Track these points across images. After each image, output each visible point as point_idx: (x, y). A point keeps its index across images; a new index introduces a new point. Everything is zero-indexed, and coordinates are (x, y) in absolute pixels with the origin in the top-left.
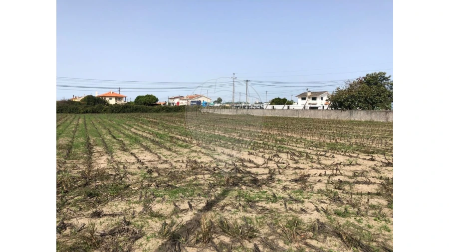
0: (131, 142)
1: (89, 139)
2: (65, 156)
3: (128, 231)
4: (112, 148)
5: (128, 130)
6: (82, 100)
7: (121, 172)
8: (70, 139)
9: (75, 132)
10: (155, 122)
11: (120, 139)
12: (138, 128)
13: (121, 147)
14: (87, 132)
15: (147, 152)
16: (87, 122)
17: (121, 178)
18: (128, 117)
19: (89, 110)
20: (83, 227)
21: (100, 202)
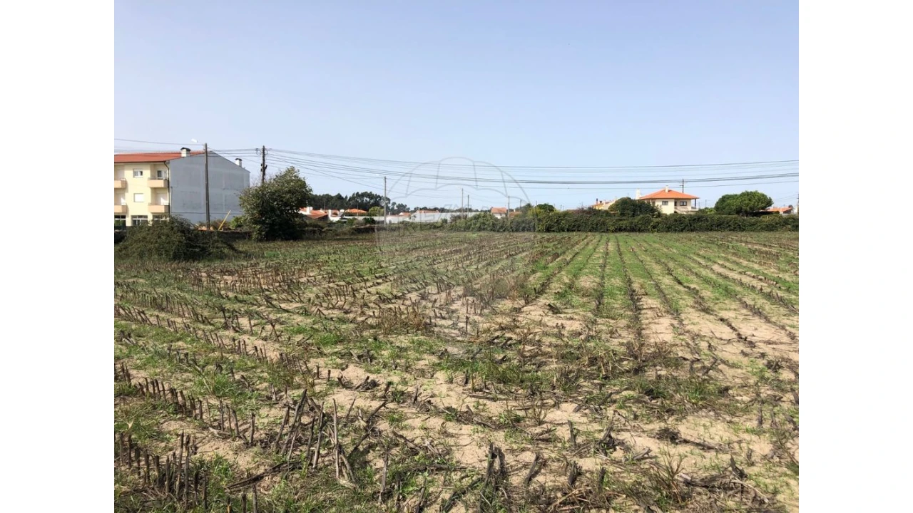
0: (717, 295)
1: (630, 282)
2: (594, 310)
3: (742, 492)
4: (677, 303)
5: (706, 267)
6: (611, 208)
7: (704, 357)
8: (598, 280)
9: (605, 266)
10: (766, 253)
11: (692, 286)
12: (727, 264)
13: (696, 303)
14: (624, 267)
15: (757, 321)
16: (622, 249)
17: (706, 370)
18: (703, 241)
19: (624, 227)
20: (647, 453)
21: (670, 412)
